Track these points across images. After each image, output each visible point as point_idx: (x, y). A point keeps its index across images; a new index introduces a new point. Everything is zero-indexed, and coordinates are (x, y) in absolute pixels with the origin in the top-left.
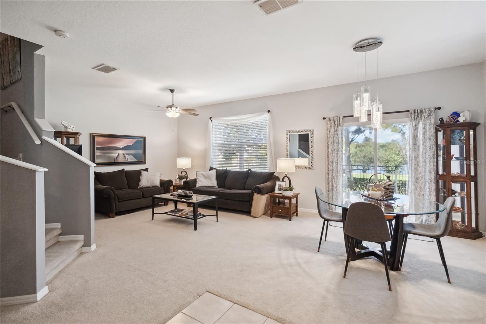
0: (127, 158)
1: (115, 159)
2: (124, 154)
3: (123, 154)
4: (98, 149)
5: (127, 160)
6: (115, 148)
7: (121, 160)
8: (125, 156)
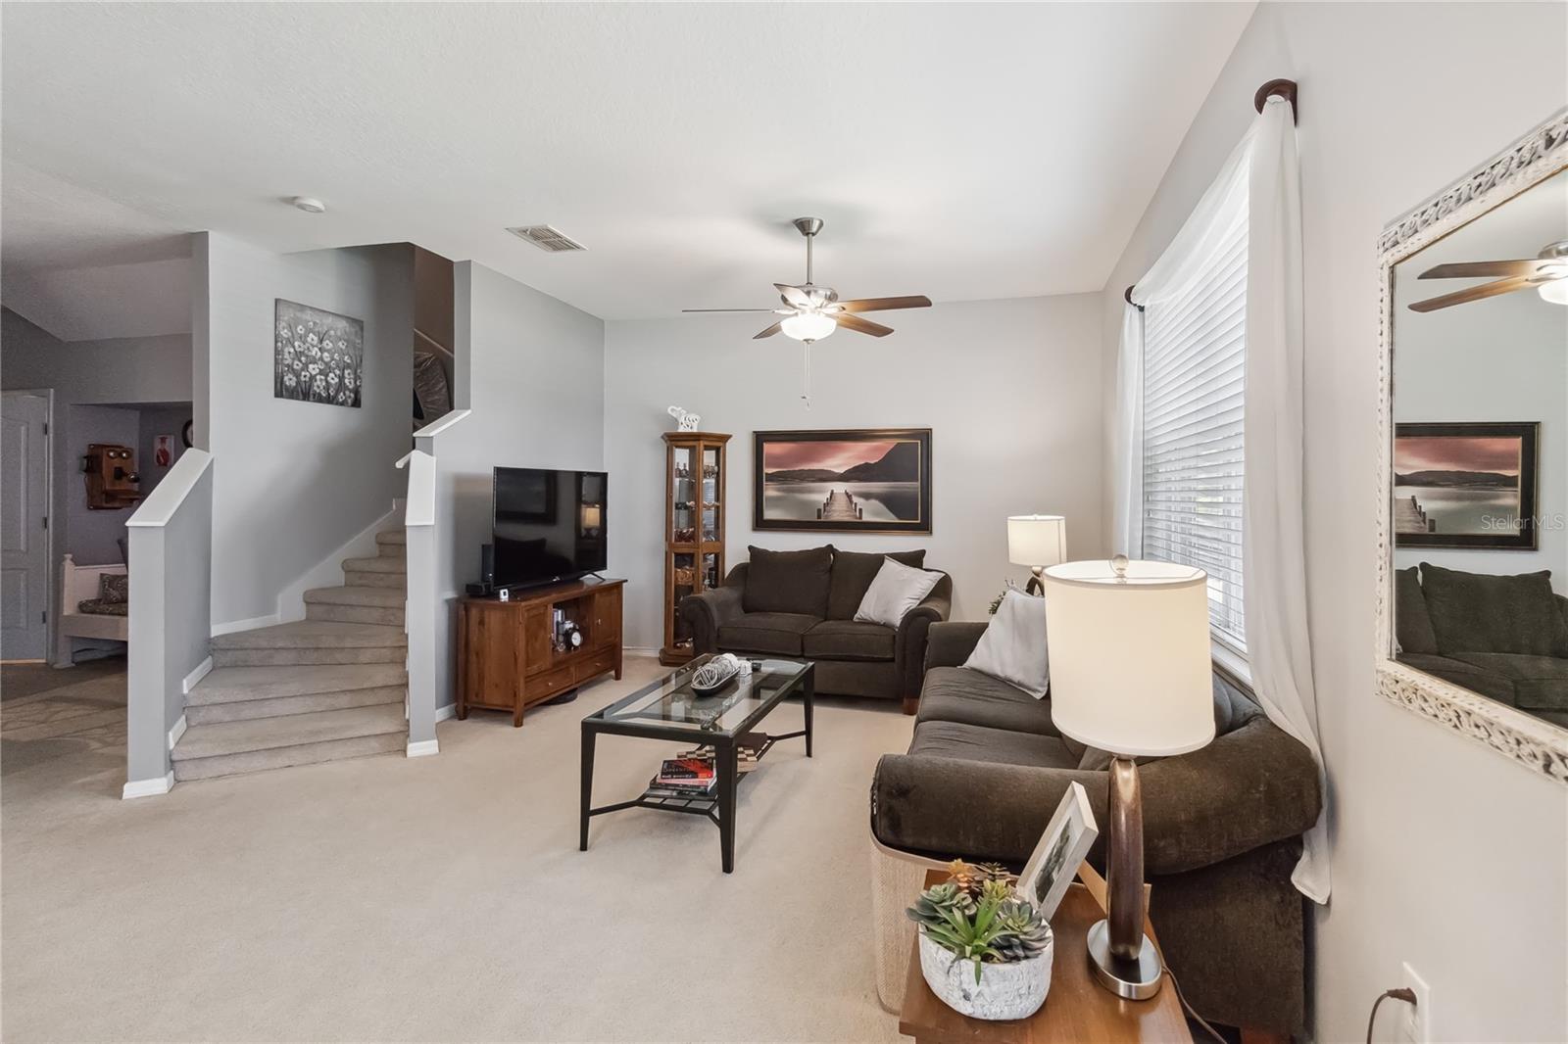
0: (861, 510)
1: (819, 510)
2: (849, 496)
3: (847, 493)
4: (771, 478)
5: (861, 518)
6: (820, 476)
7: (839, 513)
8: (851, 502)
